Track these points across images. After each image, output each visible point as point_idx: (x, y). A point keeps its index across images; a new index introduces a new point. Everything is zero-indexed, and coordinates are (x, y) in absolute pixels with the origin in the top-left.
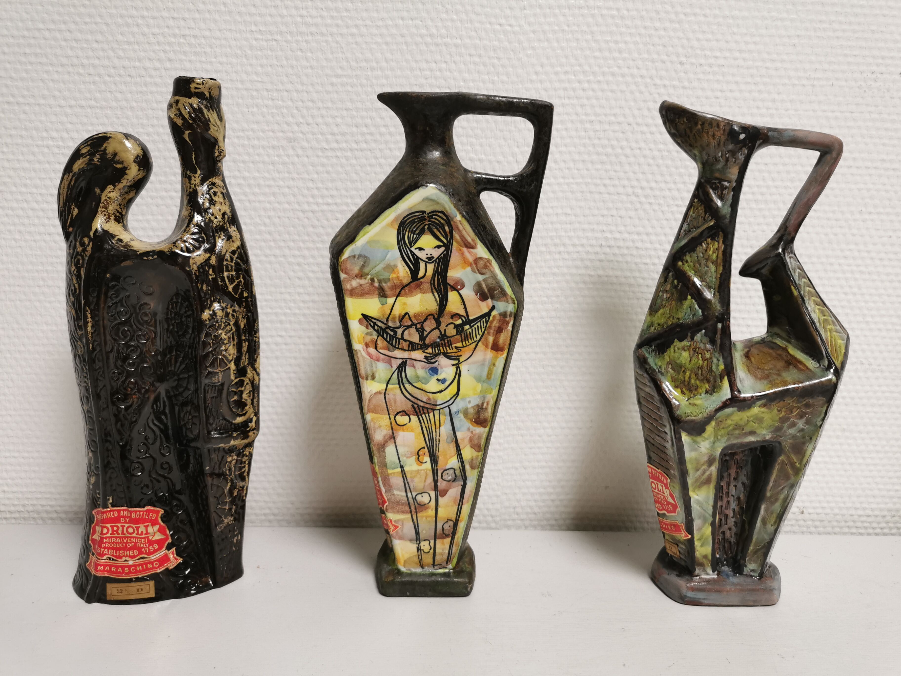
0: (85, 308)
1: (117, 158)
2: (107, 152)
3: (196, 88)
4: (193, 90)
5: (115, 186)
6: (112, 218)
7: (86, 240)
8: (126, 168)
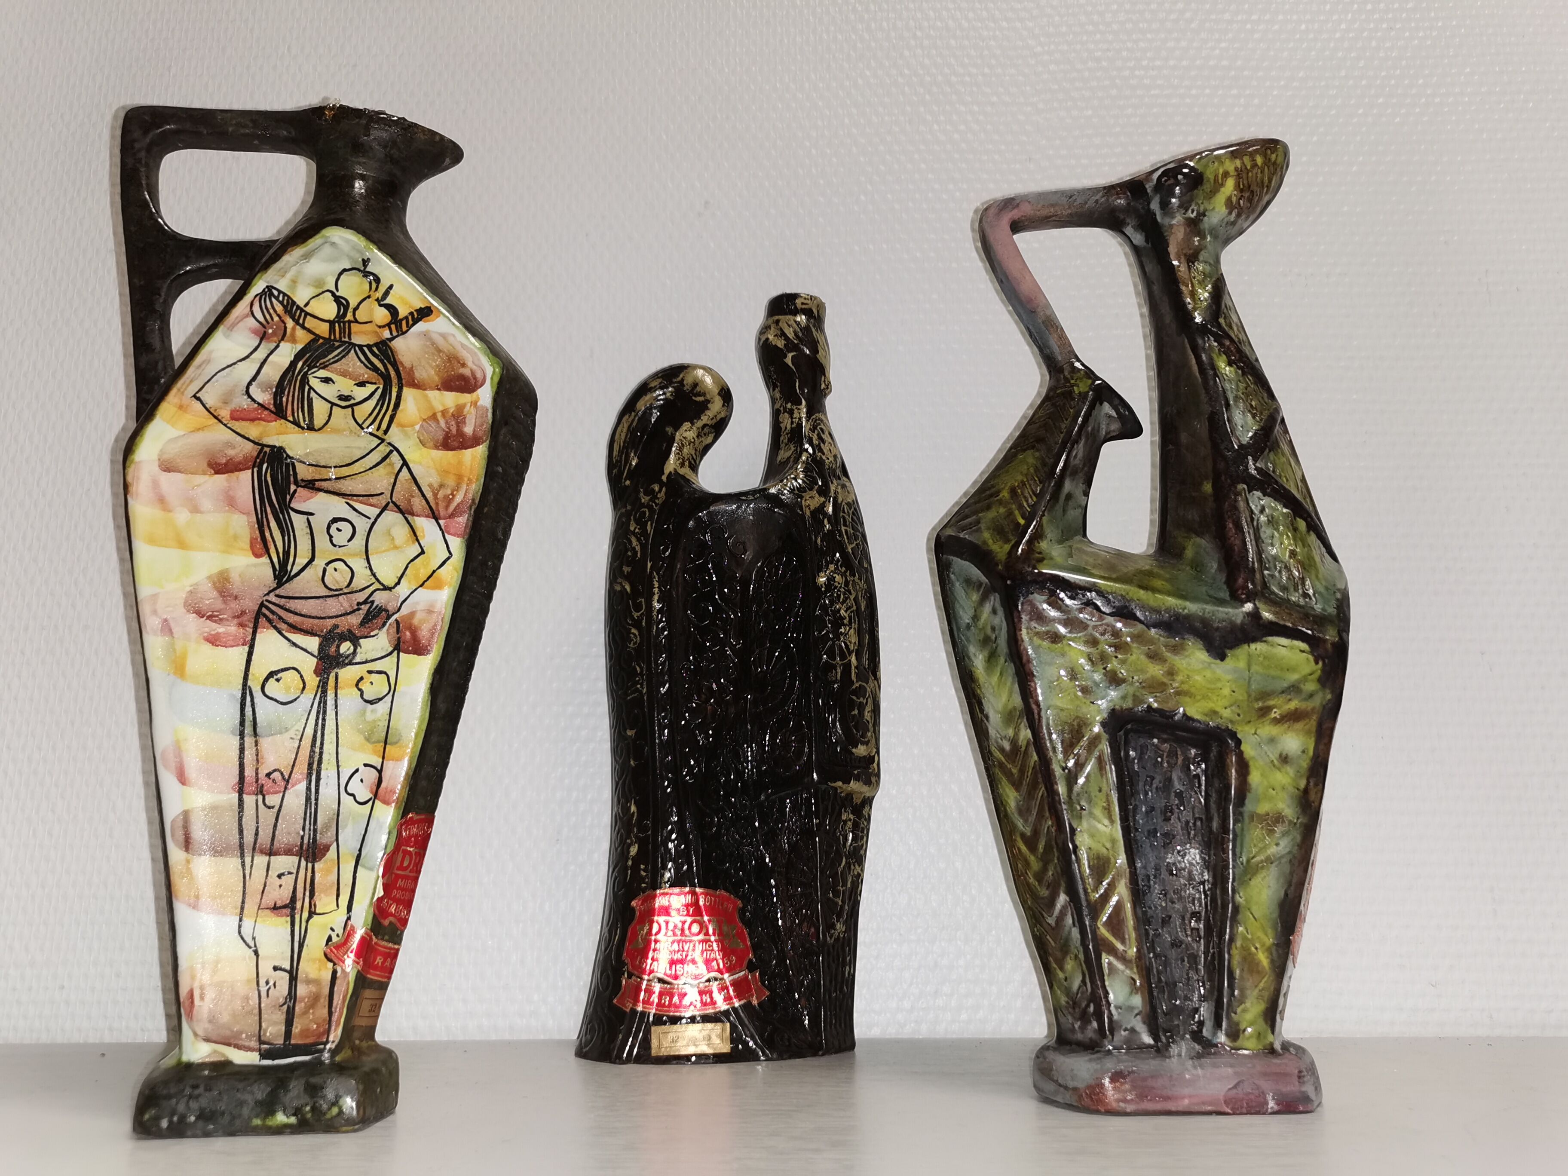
0: (651, 572)
1: (698, 389)
2: (685, 382)
3: (803, 304)
4: (799, 306)
5: (693, 424)
6: (687, 463)
7: (656, 488)
8: (708, 401)
